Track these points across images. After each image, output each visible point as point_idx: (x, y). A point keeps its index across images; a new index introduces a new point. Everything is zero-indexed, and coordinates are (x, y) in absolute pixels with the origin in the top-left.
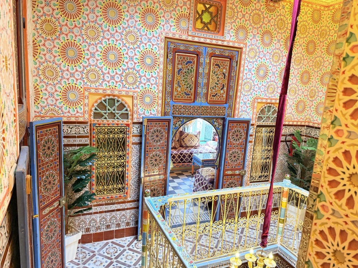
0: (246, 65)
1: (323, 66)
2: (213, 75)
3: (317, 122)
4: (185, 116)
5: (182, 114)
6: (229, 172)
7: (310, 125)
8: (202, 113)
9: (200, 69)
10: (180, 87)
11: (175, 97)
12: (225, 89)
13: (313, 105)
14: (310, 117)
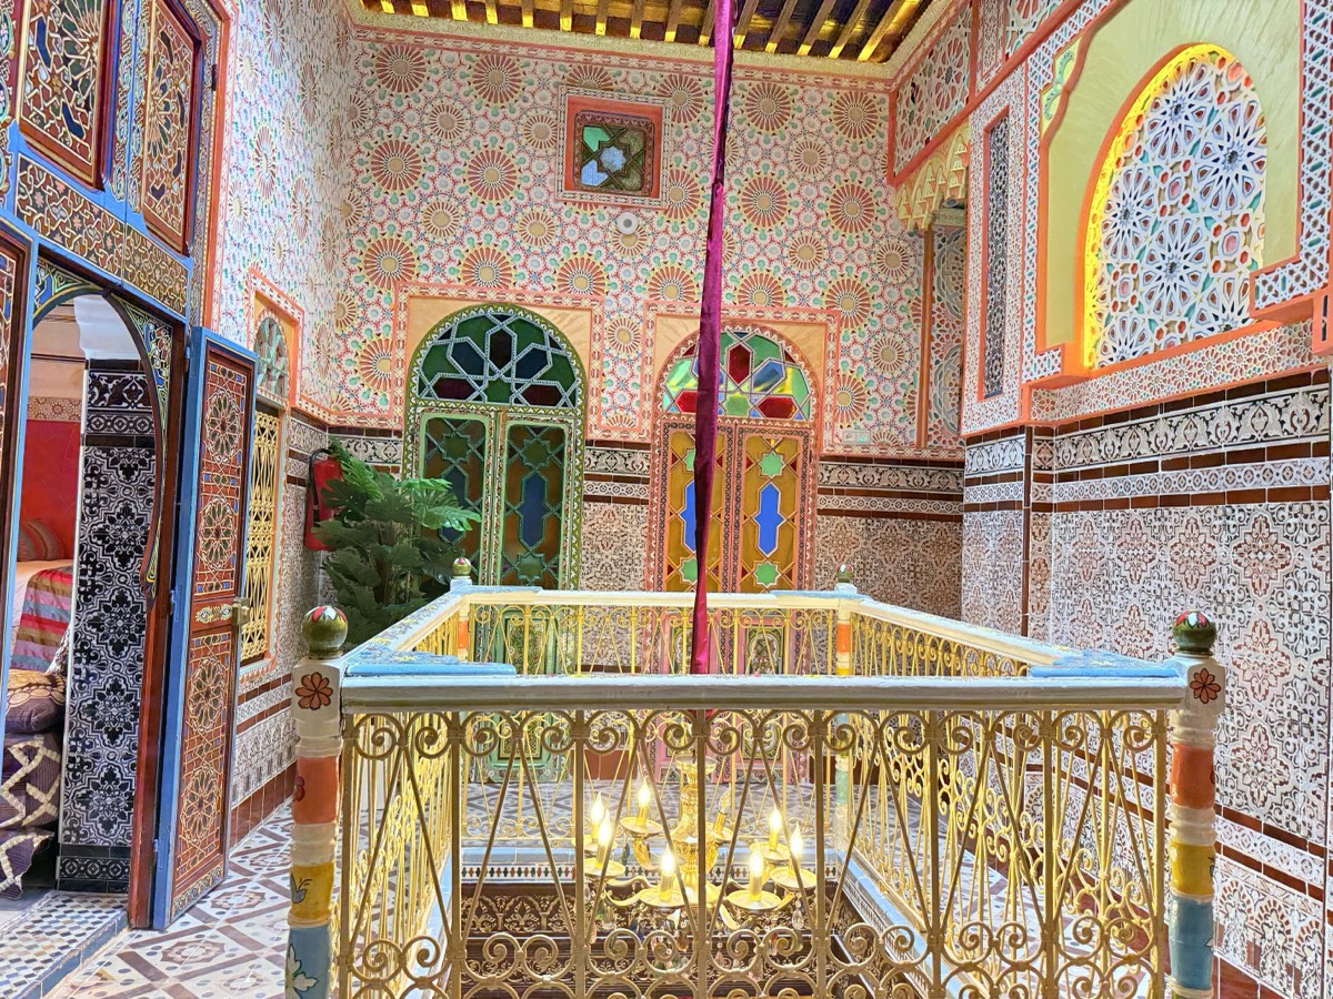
0: (236, 106)
1: (368, 218)
2: (156, 79)
3: (376, 412)
4: (67, 252)
5: (58, 238)
6: (205, 616)
7: (348, 424)
8: (128, 263)
9: (126, 16)
10: (48, 63)
11: (27, 111)
12: (183, 176)
13: (347, 351)
14: (345, 395)
